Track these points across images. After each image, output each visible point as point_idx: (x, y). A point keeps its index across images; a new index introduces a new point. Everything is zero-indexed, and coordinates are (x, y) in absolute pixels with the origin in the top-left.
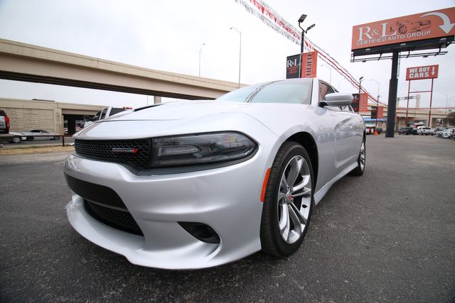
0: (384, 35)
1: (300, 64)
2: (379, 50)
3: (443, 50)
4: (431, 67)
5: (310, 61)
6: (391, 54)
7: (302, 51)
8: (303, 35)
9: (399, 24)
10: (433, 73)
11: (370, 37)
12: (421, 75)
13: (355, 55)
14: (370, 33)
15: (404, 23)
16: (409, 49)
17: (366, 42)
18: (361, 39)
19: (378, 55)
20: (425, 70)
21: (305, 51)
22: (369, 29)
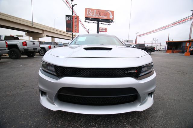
0: (95, 14)
1: (72, 20)
2: (94, 19)
3: (110, 24)
4: (106, 28)
5: (76, 19)
6: (97, 22)
7: (72, 14)
8: (72, 7)
9: (99, 12)
10: (106, 30)
11: (91, 14)
12: (103, 31)
13: (86, 20)
14: (91, 12)
15: (100, 12)
16: (102, 21)
17: (89, 15)
18: (88, 14)
19: (93, 22)
20: (104, 29)
21: (73, 15)
22: (90, 11)
